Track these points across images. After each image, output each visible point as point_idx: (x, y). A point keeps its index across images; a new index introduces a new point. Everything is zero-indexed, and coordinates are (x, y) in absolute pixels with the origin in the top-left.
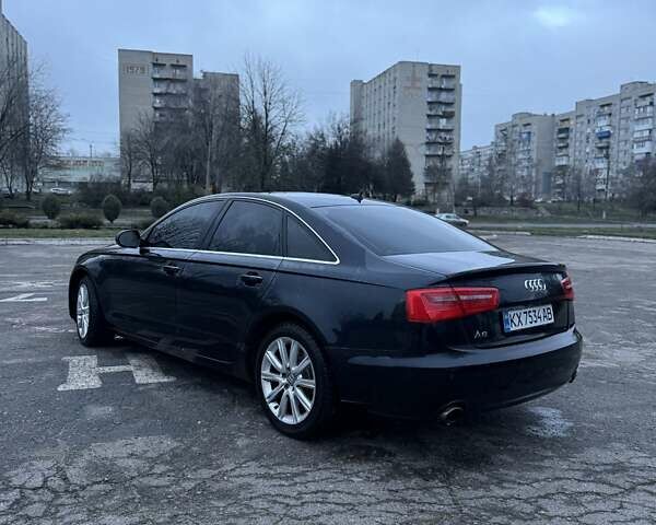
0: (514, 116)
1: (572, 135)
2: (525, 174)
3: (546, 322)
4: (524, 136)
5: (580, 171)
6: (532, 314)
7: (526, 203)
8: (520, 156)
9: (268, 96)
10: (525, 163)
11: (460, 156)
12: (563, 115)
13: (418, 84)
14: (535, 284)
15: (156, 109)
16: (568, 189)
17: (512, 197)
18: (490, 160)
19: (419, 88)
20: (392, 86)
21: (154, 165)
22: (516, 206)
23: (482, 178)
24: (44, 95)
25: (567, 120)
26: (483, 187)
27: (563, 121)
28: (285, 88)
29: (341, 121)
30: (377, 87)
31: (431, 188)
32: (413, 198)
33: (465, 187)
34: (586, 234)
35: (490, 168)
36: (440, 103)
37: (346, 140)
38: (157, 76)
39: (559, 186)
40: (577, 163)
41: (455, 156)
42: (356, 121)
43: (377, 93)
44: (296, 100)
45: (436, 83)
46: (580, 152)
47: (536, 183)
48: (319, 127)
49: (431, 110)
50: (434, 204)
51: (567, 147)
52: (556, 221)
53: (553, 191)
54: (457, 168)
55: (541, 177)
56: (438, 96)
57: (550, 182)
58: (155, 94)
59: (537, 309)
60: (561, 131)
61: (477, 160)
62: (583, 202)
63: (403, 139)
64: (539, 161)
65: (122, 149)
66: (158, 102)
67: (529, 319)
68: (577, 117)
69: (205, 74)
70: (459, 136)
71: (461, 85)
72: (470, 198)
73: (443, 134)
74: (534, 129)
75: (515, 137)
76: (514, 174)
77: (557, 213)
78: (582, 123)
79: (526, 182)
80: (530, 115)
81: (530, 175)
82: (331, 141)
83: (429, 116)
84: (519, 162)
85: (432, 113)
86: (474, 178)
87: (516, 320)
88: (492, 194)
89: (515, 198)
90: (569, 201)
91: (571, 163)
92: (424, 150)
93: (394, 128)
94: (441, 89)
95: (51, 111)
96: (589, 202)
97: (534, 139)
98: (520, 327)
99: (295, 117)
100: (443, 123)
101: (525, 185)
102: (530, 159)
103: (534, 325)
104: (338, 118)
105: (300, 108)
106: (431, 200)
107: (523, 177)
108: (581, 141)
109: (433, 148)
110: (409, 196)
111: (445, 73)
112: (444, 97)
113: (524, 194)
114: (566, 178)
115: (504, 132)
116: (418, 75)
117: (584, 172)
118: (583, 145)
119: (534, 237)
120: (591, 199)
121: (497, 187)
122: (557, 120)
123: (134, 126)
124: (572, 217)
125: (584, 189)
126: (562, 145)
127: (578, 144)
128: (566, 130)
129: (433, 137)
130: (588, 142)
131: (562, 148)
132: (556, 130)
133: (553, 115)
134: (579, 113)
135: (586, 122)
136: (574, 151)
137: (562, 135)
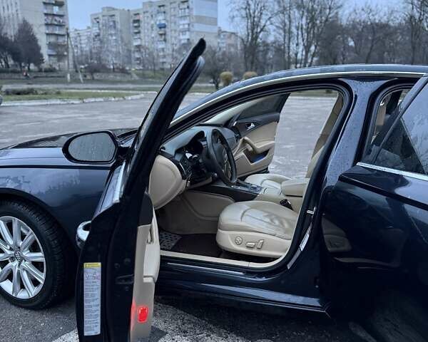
0: (103, 9)
1: (142, 24)
4: (112, 23)
12: (135, 11)
17: (113, 66)
22: (117, 72)
25: (138, 14)
27: (136, 15)
32: (43, 66)
39: (138, 59)
40: (147, 44)
46: (148, 36)
50: (59, 70)
51: (139, 32)
53: (134, 62)
57: (131, 57)
60: (135, 21)
63: (30, 21)
68: (144, 13)
70: (68, 20)
73: (57, 18)
74: (117, 19)
77: (143, 77)
78: (148, 17)
83: (45, 3)
85: (47, 1)
89: (115, 67)
90: (148, 69)
91: (143, 43)
92: (44, 30)
97: (118, 25)
100: (56, 10)
108: (148, 30)
109: (51, 28)
115: (97, 20)
118: (150, 32)
122: (132, 13)
126: (136, 31)
127: (146, 31)
128: (138, 21)
129: (50, 20)
130: (152, 30)
131: (136, 33)
132: (132, 20)
133: (129, 10)
134: (145, 10)
135: (150, 16)
136: (145, 36)
137: (136, 25)
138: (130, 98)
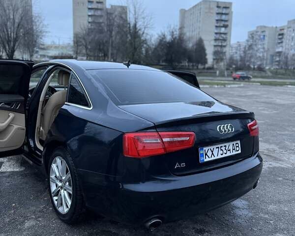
0: (258, 27)
1: (285, 37)
2: (261, 55)
3: (235, 153)
4: (262, 37)
5: (288, 54)
6: (223, 148)
7: (260, 69)
8: (260, 46)
9: (137, 15)
10: (262, 50)
11: (230, 46)
12: (281, 27)
13: (212, 11)
14: (226, 128)
15: (89, 22)
16: (282, 63)
17: (254, 66)
18: (245, 48)
19: (212, 13)
20: (199, 12)
21: (87, 48)
22: (256, 70)
23: (241, 56)
24: (37, 15)
25: (283, 29)
26: (241, 61)
27: (281, 30)
28: (145, 11)
29: (174, 28)
30: (192, 12)
31: (215, 61)
32: (207, 66)
33: (232, 61)
34: (288, 85)
35: (245, 52)
36: (222, 20)
37: (176, 38)
38: (90, 7)
39: (277, 61)
40: (287, 50)
41: (228, 46)
42: (181, 28)
43: (192, 15)
44: (149, 18)
45: (220, 11)
46: (288, 45)
47: (267, 59)
48: (163, 31)
49: (217, 23)
50: (217, 69)
51: (282, 42)
52: (274, 78)
53: (274, 63)
54: (229, 52)
55: (269, 57)
56: (221, 17)
57: (273, 59)
58: (89, 16)
59: (227, 144)
60: (280, 35)
61: (239, 48)
62: (288, 69)
63: (203, 38)
64: (268, 49)
65: (74, 41)
66: (90, 20)
67: (221, 152)
68: (288, 28)
69: (112, 6)
70: (230, 36)
71: (232, 12)
72: (234, 66)
73: (222, 35)
74: (267, 33)
75: (257, 37)
76: (256, 55)
77: (275, 74)
78: (290, 31)
79: (262, 59)
80: (265, 27)
81: (263, 56)
82: (169, 38)
83: (216, 27)
84: (259, 49)
85: (218, 25)
86: (237, 57)
87: (209, 154)
88: (245, 65)
89: (256, 67)
90: (282, 68)
91: (284, 50)
92: (213, 43)
93: (199, 32)
94: (222, 14)
95: (40, 23)
96: (291, 68)
97: (266, 38)
98: (213, 158)
99: (149, 26)
100: (223, 30)
101: (261, 60)
102: (264, 48)
103: (224, 155)
104: (172, 27)
105: (152, 21)
106: (215, 66)
107: (260, 57)
108: (289, 40)
109: (217, 42)
110: (204, 65)
111: (224, 6)
112: (224, 17)
113: (260, 65)
114: (281, 57)
115: (252, 35)
116: (211, 6)
117: (289, 54)
118: (290, 42)
119: (262, 86)
120: (292, 68)
121: (248, 61)
122: (278, 29)
123: (79, 30)
124: (283, 76)
125: (289, 63)
126: (280, 41)
127: (287, 41)
128: (282, 34)
129: (218, 36)
130: (292, 40)
131: (279, 43)
132: (277, 34)
133: (276, 27)
134: (289, 26)
135: (292, 30)
136: (286, 45)
137: (280, 37)
138: (229, 86)
